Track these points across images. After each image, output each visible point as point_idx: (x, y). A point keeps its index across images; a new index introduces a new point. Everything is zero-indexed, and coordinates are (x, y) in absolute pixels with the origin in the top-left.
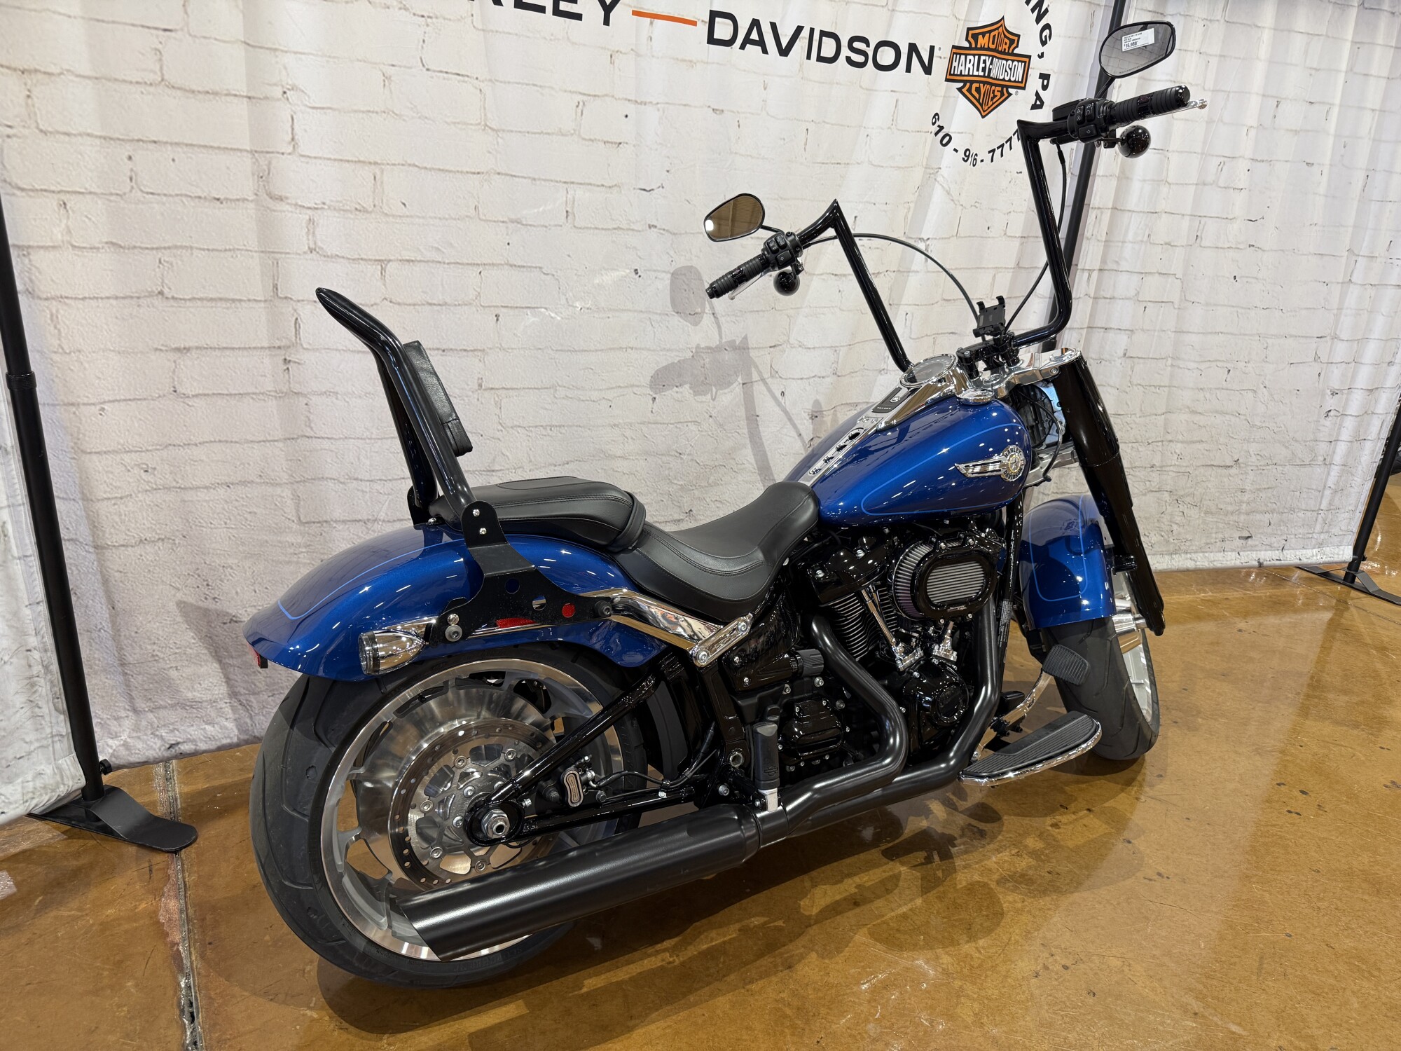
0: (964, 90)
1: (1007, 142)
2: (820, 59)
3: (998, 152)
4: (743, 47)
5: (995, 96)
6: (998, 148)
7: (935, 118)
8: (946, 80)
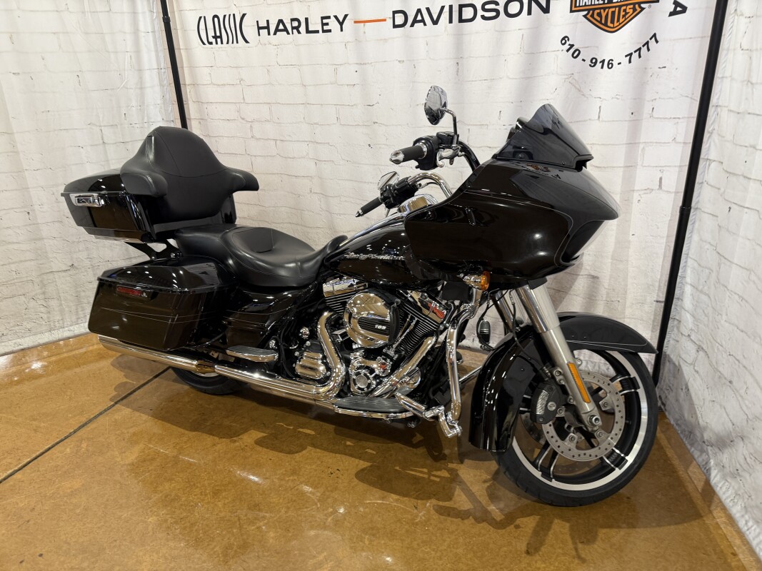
0: (588, 16)
1: (643, 46)
2: (461, 20)
3: (635, 55)
4: (412, 25)
5: (627, 13)
6: (635, 51)
7: (564, 39)
8: (572, 11)
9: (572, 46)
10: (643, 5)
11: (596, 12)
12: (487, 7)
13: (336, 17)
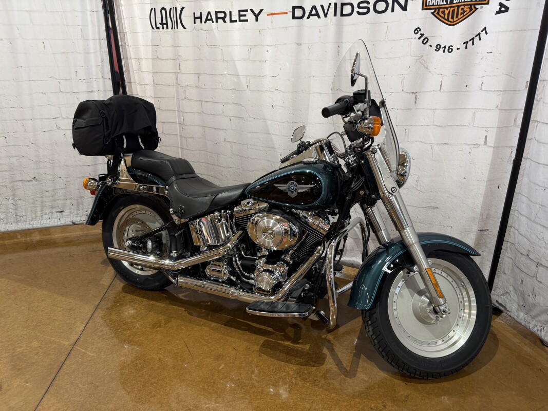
0: (435, 13)
1: (476, 36)
2: (342, 15)
3: (470, 43)
4: (309, 18)
6: (470, 40)
7: (417, 30)
8: (423, 10)
9: (422, 35)
10: (477, 6)
11: (441, 10)
12: (361, 5)
13: (252, 11)
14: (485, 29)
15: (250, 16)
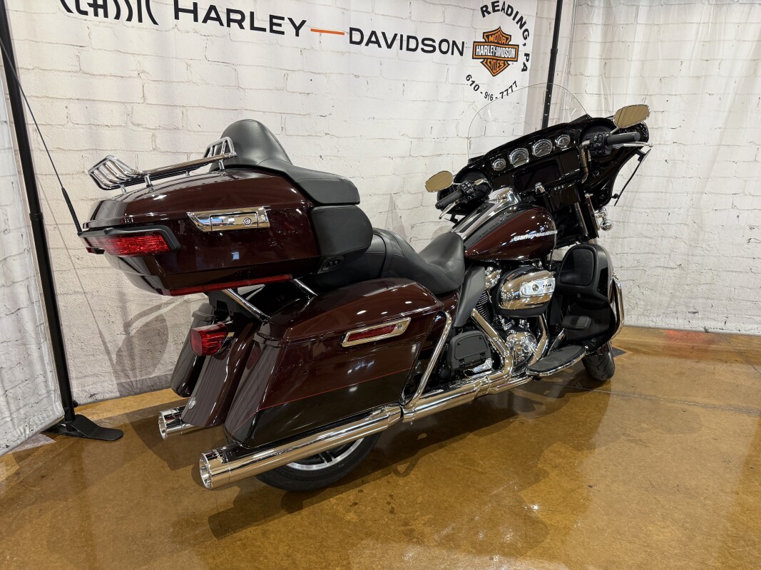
0: (484, 63)
1: (509, 88)
2: (408, 49)
4: (367, 44)
5: (500, 66)
6: (505, 91)
7: (469, 77)
8: (473, 58)
9: (474, 82)
10: (509, 62)
11: (489, 60)
12: (426, 42)
13: (291, 20)
14: (515, 82)
15: (287, 27)
